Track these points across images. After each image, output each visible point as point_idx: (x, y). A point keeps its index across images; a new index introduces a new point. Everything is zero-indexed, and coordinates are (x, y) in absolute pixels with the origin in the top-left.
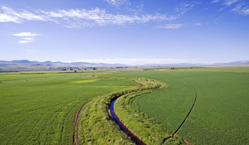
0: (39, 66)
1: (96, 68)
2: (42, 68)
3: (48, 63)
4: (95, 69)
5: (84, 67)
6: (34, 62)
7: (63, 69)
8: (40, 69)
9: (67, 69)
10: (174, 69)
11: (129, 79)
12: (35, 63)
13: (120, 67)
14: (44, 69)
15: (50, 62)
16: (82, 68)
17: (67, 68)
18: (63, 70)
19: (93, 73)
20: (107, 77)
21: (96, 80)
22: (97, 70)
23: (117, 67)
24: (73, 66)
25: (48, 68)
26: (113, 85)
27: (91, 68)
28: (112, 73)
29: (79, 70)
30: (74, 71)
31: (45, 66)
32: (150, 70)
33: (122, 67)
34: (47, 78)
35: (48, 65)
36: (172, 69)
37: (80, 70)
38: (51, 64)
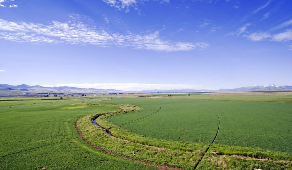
0: (11, 91)
1: (85, 94)
2: (16, 93)
3: (24, 87)
4: (84, 96)
5: (71, 93)
6: (3, 86)
7: (44, 94)
8: (13, 95)
9: (50, 95)
10: (171, 96)
11: (115, 105)
12: (6, 87)
13: (114, 93)
14: (19, 95)
15: (27, 86)
16: (68, 94)
17: (48, 93)
18: (44, 96)
19: (81, 100)
20: (96, 104)
21: (85, 107)
22: (86, 97)
23: (110, 94)
24: (56, 91)
25: (24, 93)
26: (99, 110)
27: (79, 94)
28: (102, 101)
29: (64, 96)
30: (59, 98)
31: (18, 91)
32: (146, 96)
33: (116, 94)
34: (32, 105)
35: (24, 90)
36: (169, 96)
37: (66, 96)
38: (28, 88)
